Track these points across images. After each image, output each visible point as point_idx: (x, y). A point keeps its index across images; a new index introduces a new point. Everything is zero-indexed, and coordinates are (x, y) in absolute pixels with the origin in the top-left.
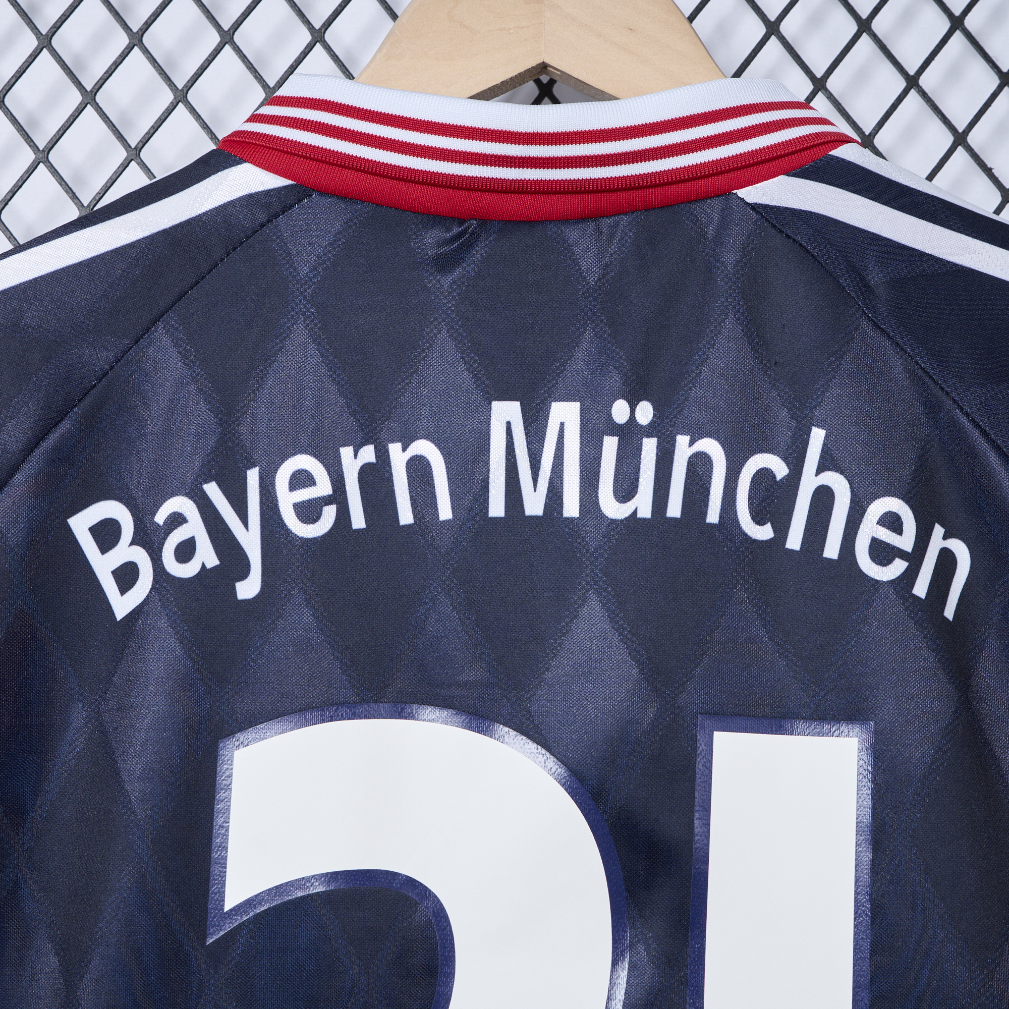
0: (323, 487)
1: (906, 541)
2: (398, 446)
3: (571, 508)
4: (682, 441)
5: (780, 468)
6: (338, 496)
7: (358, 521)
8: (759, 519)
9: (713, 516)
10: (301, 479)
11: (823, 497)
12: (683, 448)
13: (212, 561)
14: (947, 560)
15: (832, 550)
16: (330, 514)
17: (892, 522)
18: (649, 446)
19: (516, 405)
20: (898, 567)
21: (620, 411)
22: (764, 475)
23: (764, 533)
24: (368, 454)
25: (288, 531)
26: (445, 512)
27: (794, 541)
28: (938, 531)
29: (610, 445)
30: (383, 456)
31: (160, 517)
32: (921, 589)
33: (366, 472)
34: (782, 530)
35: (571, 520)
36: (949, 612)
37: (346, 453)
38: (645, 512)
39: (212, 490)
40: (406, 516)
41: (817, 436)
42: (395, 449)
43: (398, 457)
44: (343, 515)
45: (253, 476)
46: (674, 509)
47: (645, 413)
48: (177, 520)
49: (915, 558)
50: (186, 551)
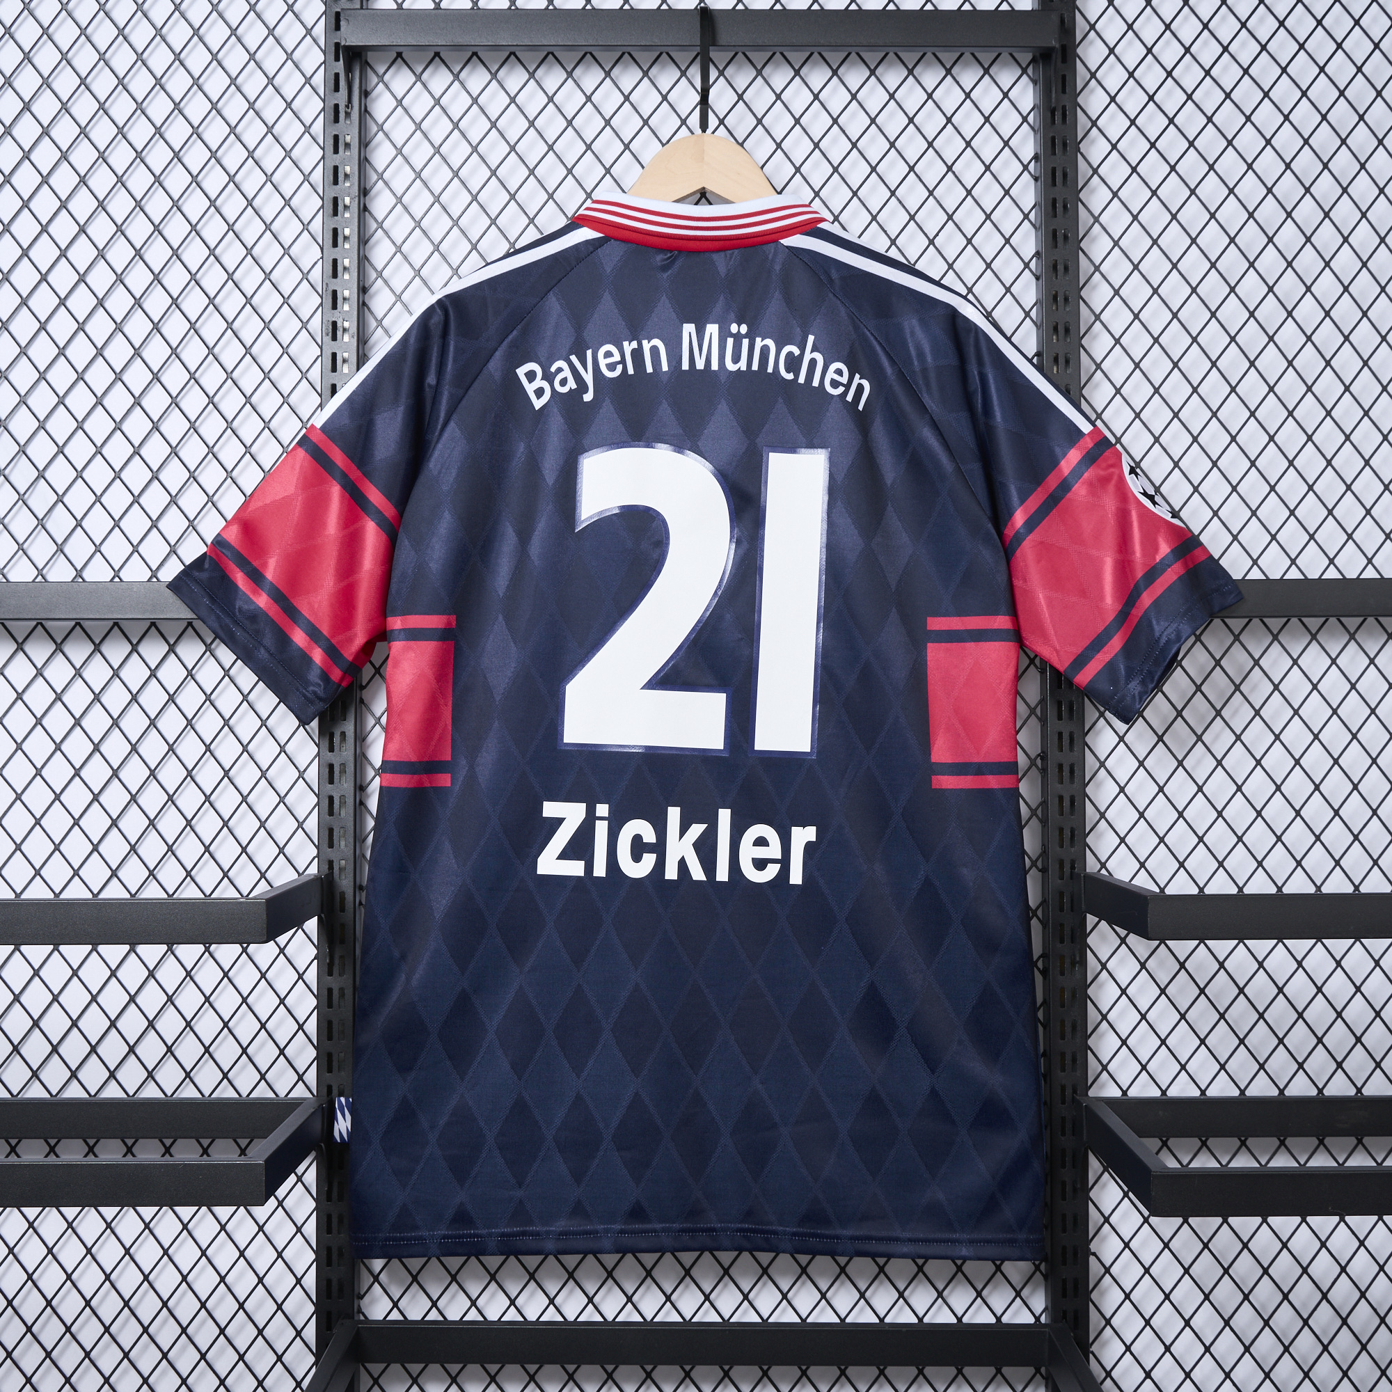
0: (617, 357)
1: (844, 380)
2: (647, 341)
3: (715, 366)
4: (758, 340)
5: (797, 351)
6: (623, 361)
7: (631, 371)
8: (788, 371)
9: (770, 370)
10: (608, 354)
11: (813, 363)
12: (759, 343)
13: (574, 386)
14: (860, 389)
15: (816, 383)
16: (620, 368)
17: (839, 372)
18: (746, 342)
19: (693, 326)
20: (841, 389)
21: (734, 328)
22: (790, 354)
23: (790, 376)
24: (634, 344)
25: (603, 375)
26: (665, 368)
27: (802, 380)
28: (857, 376)
29: (730, 341)
30: (640, 345)
31: (553, 369)
32: (849, 398)
33: (634, 352)
34: (797, 376)
35: (715, 371)
36: (861, 407)
37: (626, 344)
38: (744, 368)
39: (573, 358)
40: (649, 369)
41: (811, 338)
42: (645, 342)
43: (646, 346)
44: (625, 368)
45: (589, 353)
46: (755, 367)
47: (744, 329)
48: (560, 370)
49: (848, 386)
50: (564, 382)
